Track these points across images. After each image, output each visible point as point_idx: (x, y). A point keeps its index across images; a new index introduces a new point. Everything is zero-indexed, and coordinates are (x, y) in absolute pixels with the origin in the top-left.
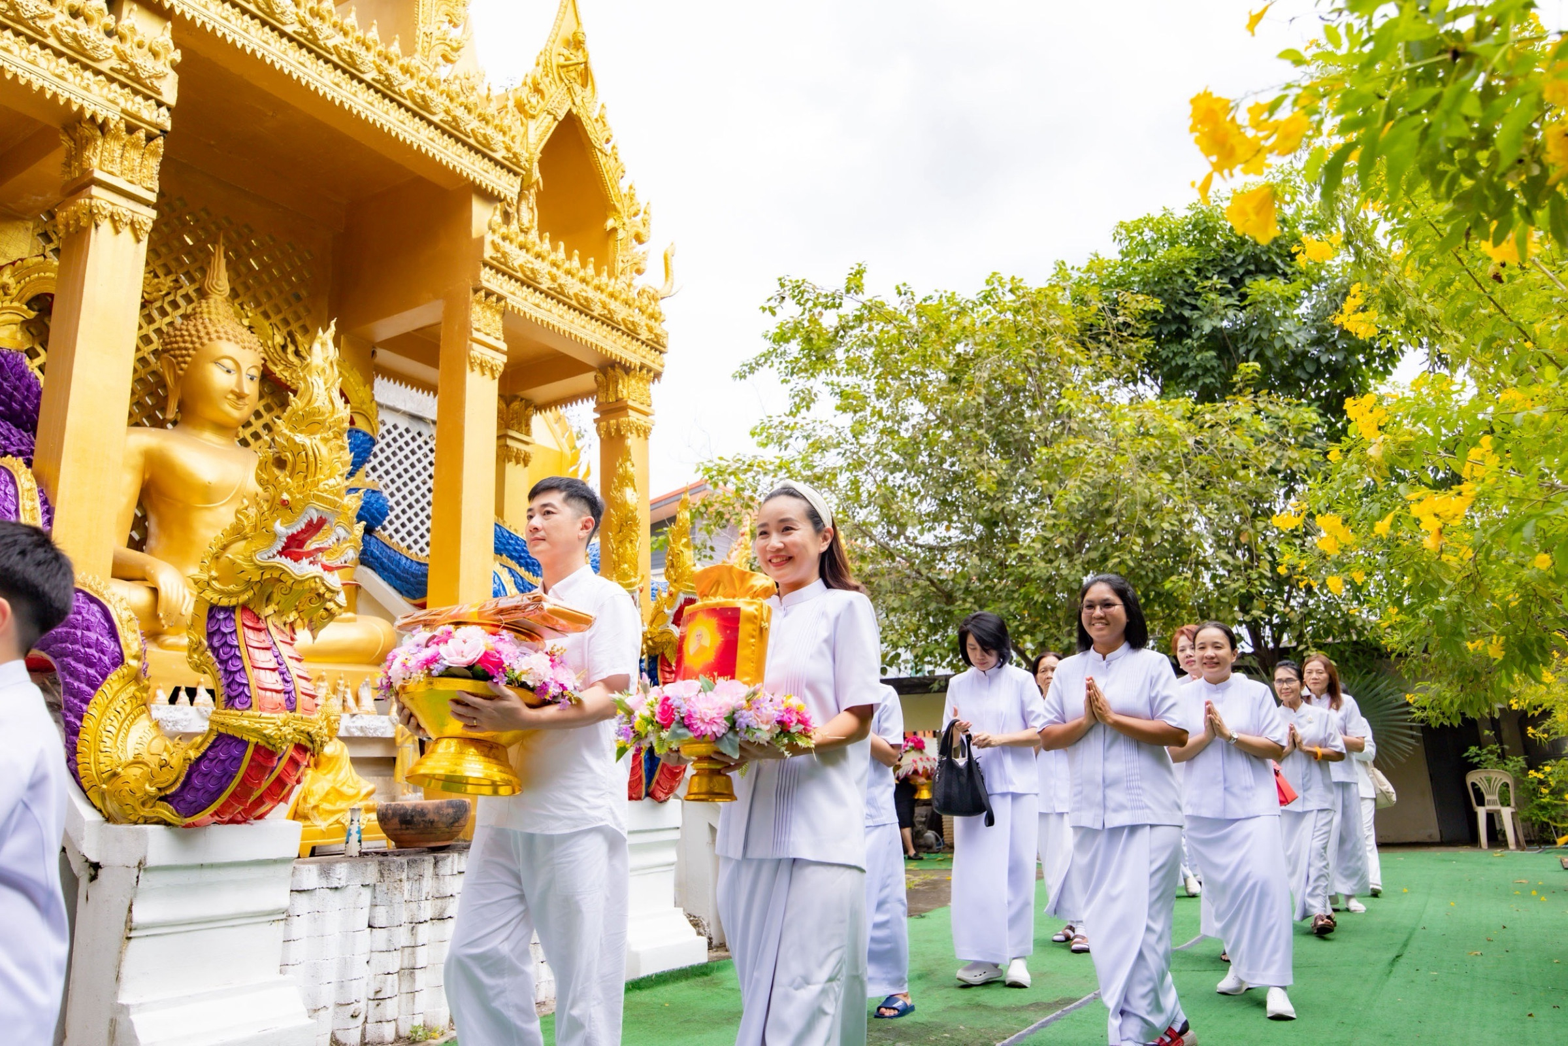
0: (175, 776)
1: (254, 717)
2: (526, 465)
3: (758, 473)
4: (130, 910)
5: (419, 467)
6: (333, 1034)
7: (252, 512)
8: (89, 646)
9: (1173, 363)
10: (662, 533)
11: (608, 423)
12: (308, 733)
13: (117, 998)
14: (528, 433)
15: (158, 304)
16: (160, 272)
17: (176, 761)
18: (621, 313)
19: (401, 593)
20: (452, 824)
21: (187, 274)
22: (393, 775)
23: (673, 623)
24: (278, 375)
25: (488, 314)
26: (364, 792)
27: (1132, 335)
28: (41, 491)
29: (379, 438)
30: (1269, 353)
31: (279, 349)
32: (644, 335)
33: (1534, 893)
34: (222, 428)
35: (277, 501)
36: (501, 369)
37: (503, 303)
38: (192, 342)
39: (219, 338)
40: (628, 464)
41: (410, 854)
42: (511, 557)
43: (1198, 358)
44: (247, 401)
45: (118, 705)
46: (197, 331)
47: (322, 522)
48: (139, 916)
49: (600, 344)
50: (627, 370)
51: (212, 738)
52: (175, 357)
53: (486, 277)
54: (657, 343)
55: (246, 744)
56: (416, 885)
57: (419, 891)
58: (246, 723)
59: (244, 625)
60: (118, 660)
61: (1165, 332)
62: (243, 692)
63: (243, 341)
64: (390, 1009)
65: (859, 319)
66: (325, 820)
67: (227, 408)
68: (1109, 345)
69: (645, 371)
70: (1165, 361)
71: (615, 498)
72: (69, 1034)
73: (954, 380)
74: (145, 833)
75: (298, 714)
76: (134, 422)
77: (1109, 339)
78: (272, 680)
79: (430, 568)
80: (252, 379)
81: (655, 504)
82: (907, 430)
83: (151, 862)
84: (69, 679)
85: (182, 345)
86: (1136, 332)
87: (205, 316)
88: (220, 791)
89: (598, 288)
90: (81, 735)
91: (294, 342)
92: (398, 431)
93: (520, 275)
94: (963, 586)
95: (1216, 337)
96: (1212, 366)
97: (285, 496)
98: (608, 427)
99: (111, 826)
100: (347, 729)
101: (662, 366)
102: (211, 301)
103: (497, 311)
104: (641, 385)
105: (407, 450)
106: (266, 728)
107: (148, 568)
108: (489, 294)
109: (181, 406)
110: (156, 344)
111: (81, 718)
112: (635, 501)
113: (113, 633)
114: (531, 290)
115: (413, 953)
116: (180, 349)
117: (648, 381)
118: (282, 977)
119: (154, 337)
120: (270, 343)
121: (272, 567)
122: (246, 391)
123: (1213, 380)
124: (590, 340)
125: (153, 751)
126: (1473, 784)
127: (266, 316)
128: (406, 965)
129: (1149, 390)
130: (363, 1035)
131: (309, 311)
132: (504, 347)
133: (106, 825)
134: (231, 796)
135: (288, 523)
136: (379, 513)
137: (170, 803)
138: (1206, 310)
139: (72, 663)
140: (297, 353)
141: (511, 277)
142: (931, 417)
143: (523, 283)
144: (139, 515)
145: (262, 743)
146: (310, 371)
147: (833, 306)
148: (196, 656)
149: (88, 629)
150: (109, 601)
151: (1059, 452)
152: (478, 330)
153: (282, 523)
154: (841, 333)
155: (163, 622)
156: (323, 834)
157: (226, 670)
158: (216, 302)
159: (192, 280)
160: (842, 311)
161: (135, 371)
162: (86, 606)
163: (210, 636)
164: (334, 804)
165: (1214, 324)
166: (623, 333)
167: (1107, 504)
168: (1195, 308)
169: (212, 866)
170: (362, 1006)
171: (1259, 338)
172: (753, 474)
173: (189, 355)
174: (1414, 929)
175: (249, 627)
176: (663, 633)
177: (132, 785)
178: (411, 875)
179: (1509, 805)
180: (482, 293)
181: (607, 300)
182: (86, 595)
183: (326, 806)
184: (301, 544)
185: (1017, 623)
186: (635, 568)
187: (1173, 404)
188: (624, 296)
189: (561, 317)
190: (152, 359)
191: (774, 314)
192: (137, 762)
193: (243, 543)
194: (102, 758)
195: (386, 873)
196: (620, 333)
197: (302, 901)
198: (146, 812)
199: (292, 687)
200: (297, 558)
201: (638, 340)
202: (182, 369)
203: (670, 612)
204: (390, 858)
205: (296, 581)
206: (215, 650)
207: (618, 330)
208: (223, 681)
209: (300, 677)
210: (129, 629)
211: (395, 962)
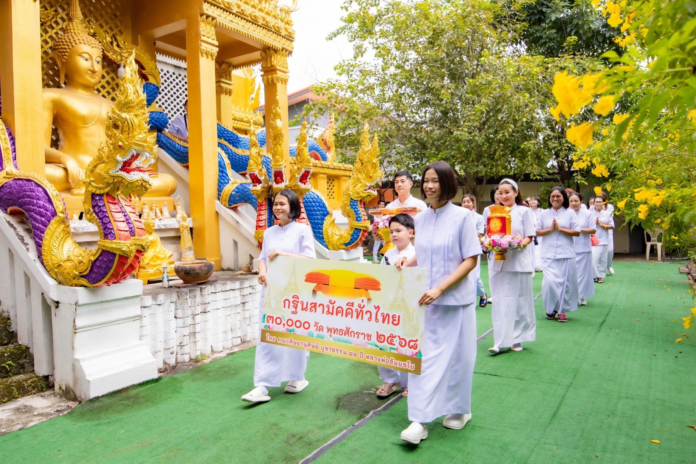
0: (86, 267)
1: (117, 243)
2: (230, 95)
3: (338, 89)
4: (74, 322)
5: (181, 91)
6: (164, 360)
7: (106, 149)
8: (41, 208)
9: (535, 36)
10: (295, 118)
11: (268, 78)
12: (141, 245)
13: (74, 356)
14: (230, 80)
15: (49, 23)
16: (47, 6)
17: (85, 261)
18: (272, 22)
19: (177, 160)
20: (207, 274)
21: (61, 7)
22: (180, 243)
23: (300, 181)
24: (110, 57)
25: (208, 27)
26: (168, 256)
27: (517, 20)
28: (7, 129)
29: (161, 85)
30: (581, 32)
31: (109, 44)
32: (283, 33)
33: (665, 286)
34: (87, 87)
35: (116, 145)
36: (216, 55)
37: (215, 21)
38: (68, 45)
39: (80, 43)
40: (278, 108)
41: (190, 286)
42: (226, 140)
43: (547, 33)
44: (97, 74)
45: (57, 233)
46: (69, 39)
47: (138, 155)
48: (78, 324)
49: (263, 39)
50: (276, 51)
51: (100, 252)
52: (60, 52)
53: (206, 8)
54: (290, 36)
55: (115, 255)
56: (193, 300)
57: (195, 302)
58: (114, 246)
59: (108, 202)
60: (54, 214)
61: (533, 19)
62: (111, 232)
63: (92, 44)
64: (186, 349)
65: (387, 11)
66: (152, 269)
67: (88, 78)
68: (506, 25)
69: (284, 51)
70: (532, 34)
71: (272, 124)
72: (56, 367)
73: (431, 43)
74: (76, 291)
75: (136, 237)
76: (46, 85)
77: (506, 22)
78: (123, 226)
79: (189, 149)
80: (98, 63)
81: (290, 97)
82: (408, 66)
83: (80, 303)
84: (34, 223)
85: (63, 46)
86: (519, 18)
87: (72, 31)
88: (106, 274)
89: (261, 10)
90: (43, 247)
91: (116, 40)
92: (169, 74)
93: (222, 6)
94: (431, 143)
95: (557, 22)
96: (554, 38)
97: (120, 143)
98: (268, 79)
99: (61, 286)
100: (158, 226)
101: (292, 48)
102: (74, 23)
103: (212, 25)
104: (283, 58)
105: (174, 83)
106: (123, 248)
107: (61, 159)
108: (208, 17)
109: (66, 76)
110: (51, 44)
111: (42, 240)
112: (281, 125)
113: (50, 201)
114: (228, 13)
115: (194, 327)
116: (62, 48)
117: (286, 56)
118: (140, 342)
119: (49, 40)
120: (105, 41)
121: (118, 176)
122: (96, 69)
123: (553, 44)
124: (258, 37)
125: (75, 254)
126: (647, 233)
127: (101, 26)
128: (191, 331)
129: (522, 48)
130: (176, 360)
131: (121, 22)
132: (217, 43)
133: (59, 285)
134: (111, 276)
135: (123, 156)
136: (164, 123)
137: (85, 278)
138: (554, 8)
139: (34, 215)
140: (118, 46)
141: (218, 7)
142: (420, 59)
143: (224, 10)
144: (54, 128)
145: (122, 254)
146: (125, 81)
147: (375, 5)
148: (88, 216)
149: (39, 200)
150: (46, 187)
151: (478, 81)
152: (204, 36)
153: (120, 156)
154: (378, 18)
155: (72, 184)
156: (152, 275)
157: (102, 222)
158: (76, 23)
159: (64, 10)
160: (379, 7)
161: (42, 58)
162: (36, 188)
163: (94, 207)
164: (156, 262)
165: (557, 16)
166: (273, 33)
167: (499, 107)
168: (548, 7)
169: (106, 301)
170: (175, 349)
171: (577, 24)
172: (335, 90)
173: (67, 52)
174: (612, 306)
175: (110, 203)
176: (295, 185)
177: (68, 270)
178: (191, 296)
179: (661, 241)
180: (205, 17)
181: (265, 16)
182: (35, 183)
183: (152, 263)
184: (130, 164)
185: (454, 161)
186: (282, 156)
187: (534, 59)
188: (273, 13)
189: (243, 26)
190: (50, 51)
191: (347, 10)
192: (69, 260)
193: (103, 165)
194: (53, 258)
195: (180, 296)
196: (272, 33)
197: (146, 312)
198: (75, 282)
199: (132, 226)
200: (128, 172)
201: (280, 35)
202: (64, 59)
203: (298, 176)
204: (182, 289)
205: (129, 183)
206: (97, 214)
207: (271, 31)
208: (102, 228)
209: (135, 221)
210: (57, 200)
211: (187, 331)
